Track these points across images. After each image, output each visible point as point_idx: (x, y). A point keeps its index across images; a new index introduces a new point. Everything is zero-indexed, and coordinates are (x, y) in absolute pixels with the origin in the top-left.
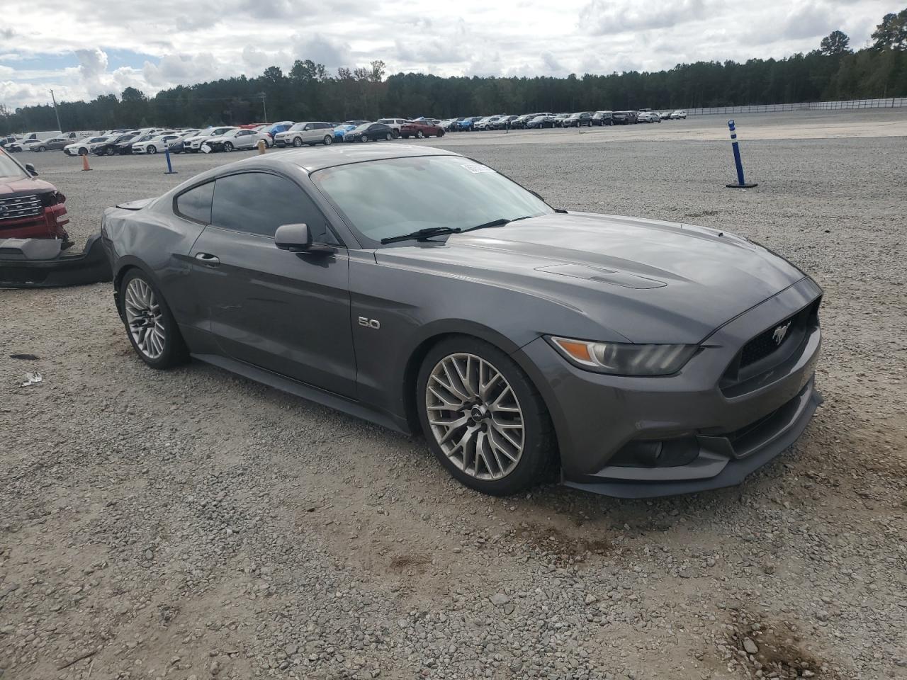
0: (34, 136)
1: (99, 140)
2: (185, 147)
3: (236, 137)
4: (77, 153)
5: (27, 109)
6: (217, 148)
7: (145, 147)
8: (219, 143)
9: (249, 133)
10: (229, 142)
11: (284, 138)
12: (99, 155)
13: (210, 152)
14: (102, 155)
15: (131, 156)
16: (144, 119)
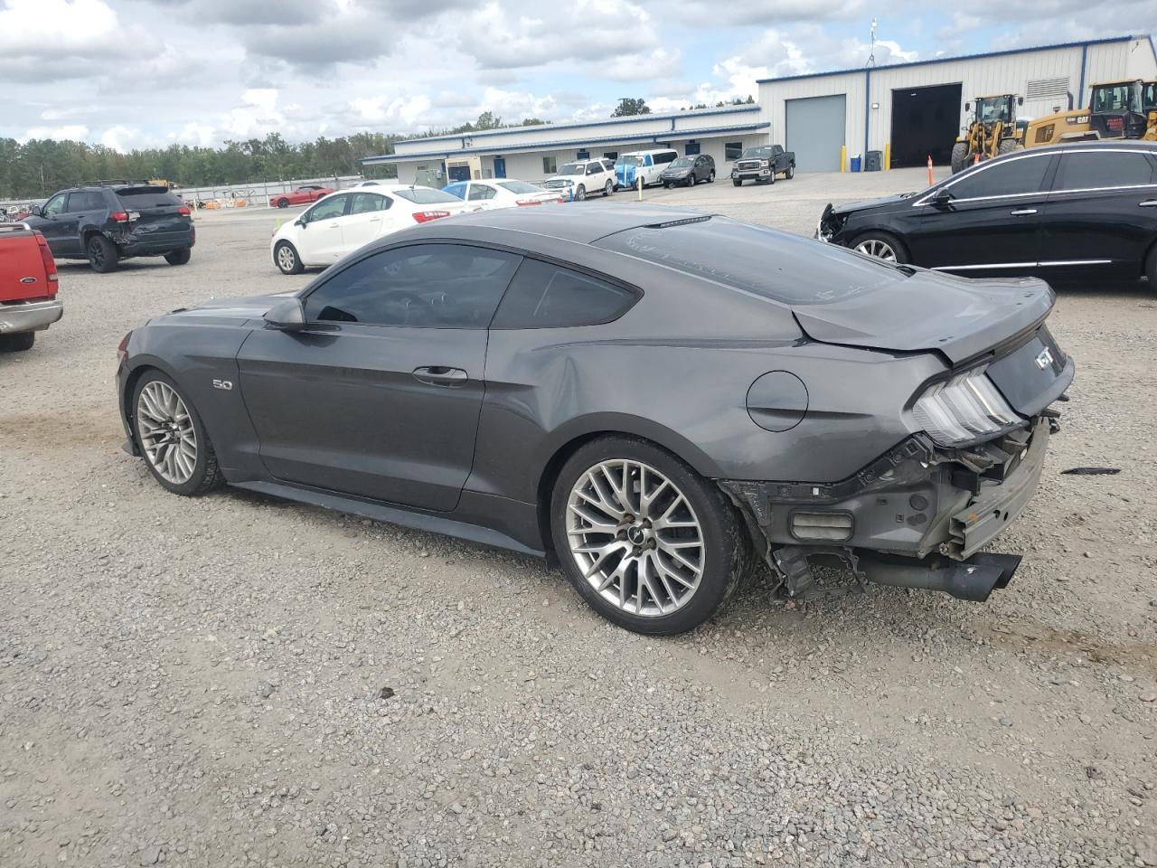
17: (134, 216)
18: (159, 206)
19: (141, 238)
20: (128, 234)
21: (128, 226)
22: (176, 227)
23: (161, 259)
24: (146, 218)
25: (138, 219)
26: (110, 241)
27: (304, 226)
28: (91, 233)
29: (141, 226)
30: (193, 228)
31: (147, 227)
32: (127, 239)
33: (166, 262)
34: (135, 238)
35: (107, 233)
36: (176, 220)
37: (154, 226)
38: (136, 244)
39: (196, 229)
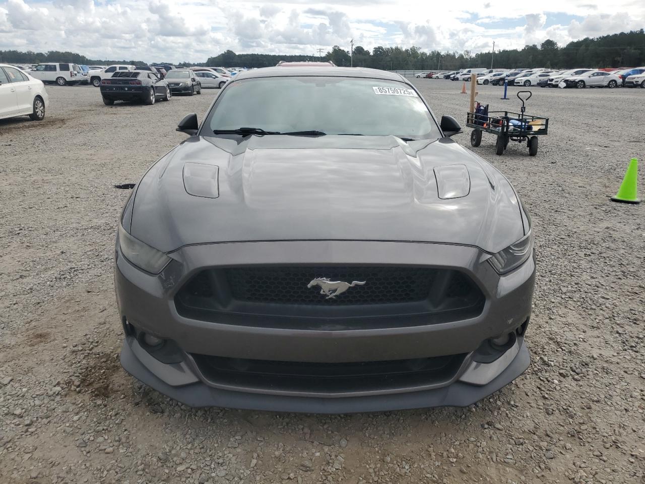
0: (469, 71)
1: (499, 75)
2: (549, 82)
3: (589, 77)
4: (482, 83)
5: (481, 54)
6: (571, 85)
7: (523, 82)
8: (574, 81)
9: (603, 74)
10: (582, 81)
11: (634, 80)
12: (494, 85)
13: (565, 88)
14: (496, 85)
15: (513, 87)
16: (549, 62)
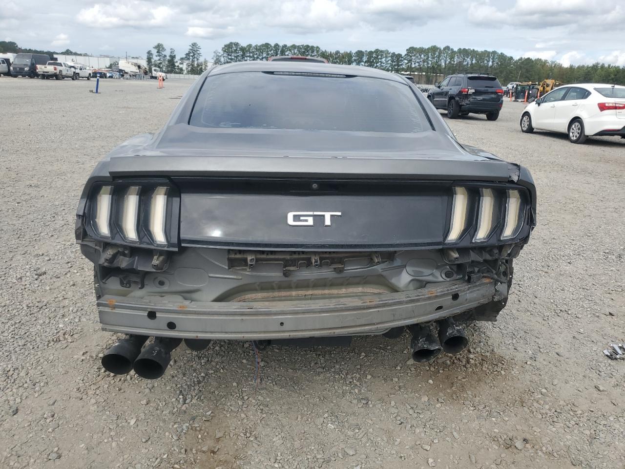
17: (471, 91)
18: (486, 87)
19: (472, 103)
20: (466, 101)
21: (467, 96)
22: (492, 100)
23: (484, 116)
24: (477, 93)
25: (473, 93)
26: (457, 102)
27: (539, 105)
28: (452, 98)
29: (474, 97)
30: (502, 101)
31: (477, 98)
32: (464, 103)
33: (486, 118)
34: (469, 103)
35: (457, 99)
36: (493, 96)
37: (480, 98)
38: (468, 105)
39: (504, 103)
